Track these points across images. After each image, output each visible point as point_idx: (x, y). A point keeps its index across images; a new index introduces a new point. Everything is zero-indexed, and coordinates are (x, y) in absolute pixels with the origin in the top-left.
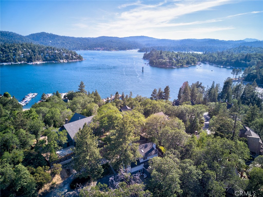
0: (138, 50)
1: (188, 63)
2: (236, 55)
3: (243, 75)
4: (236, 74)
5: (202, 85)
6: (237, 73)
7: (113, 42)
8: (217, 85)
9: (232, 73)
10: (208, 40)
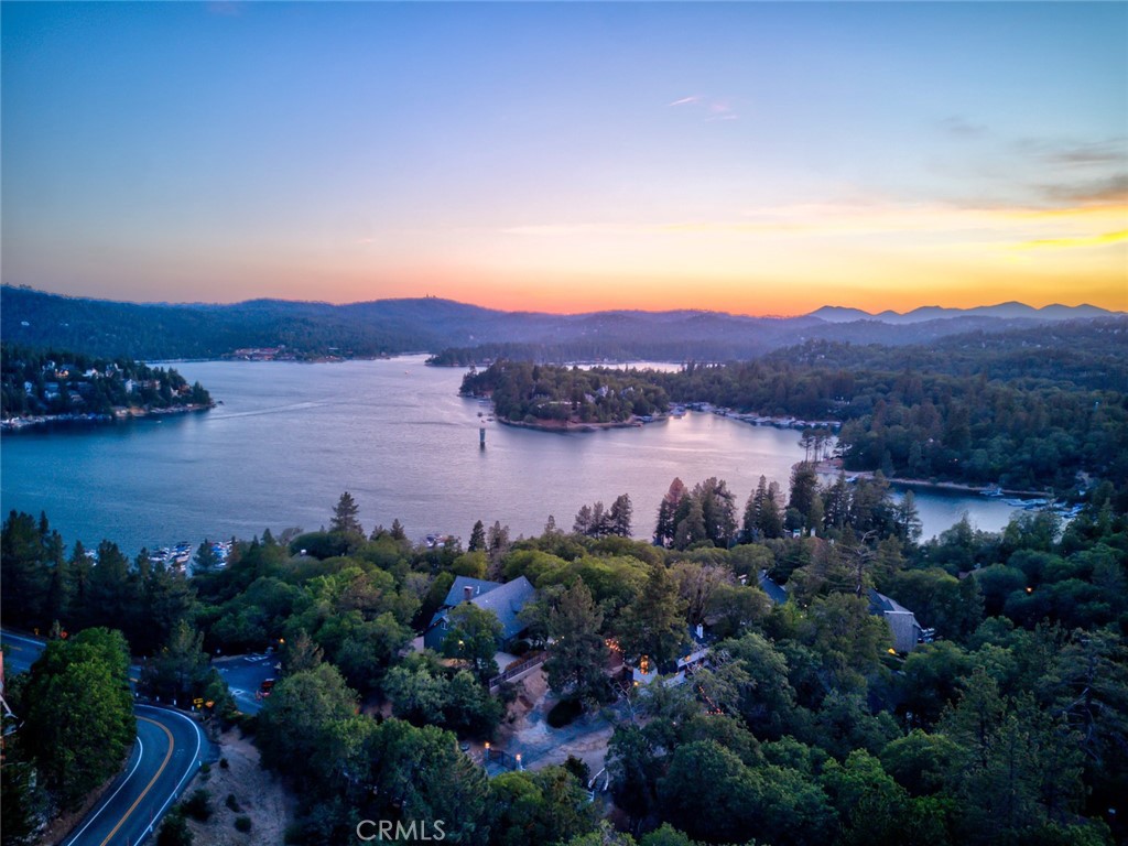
0: (428, 356)
1: (640, 410)
2: (802, 376)
3: (838, 450)
4: (816, 448)
5: (728, 488)
6: (817, 442)
7: (312, 325)
8: (771, 484)
9: (801, 445)
10: (689, 316)
